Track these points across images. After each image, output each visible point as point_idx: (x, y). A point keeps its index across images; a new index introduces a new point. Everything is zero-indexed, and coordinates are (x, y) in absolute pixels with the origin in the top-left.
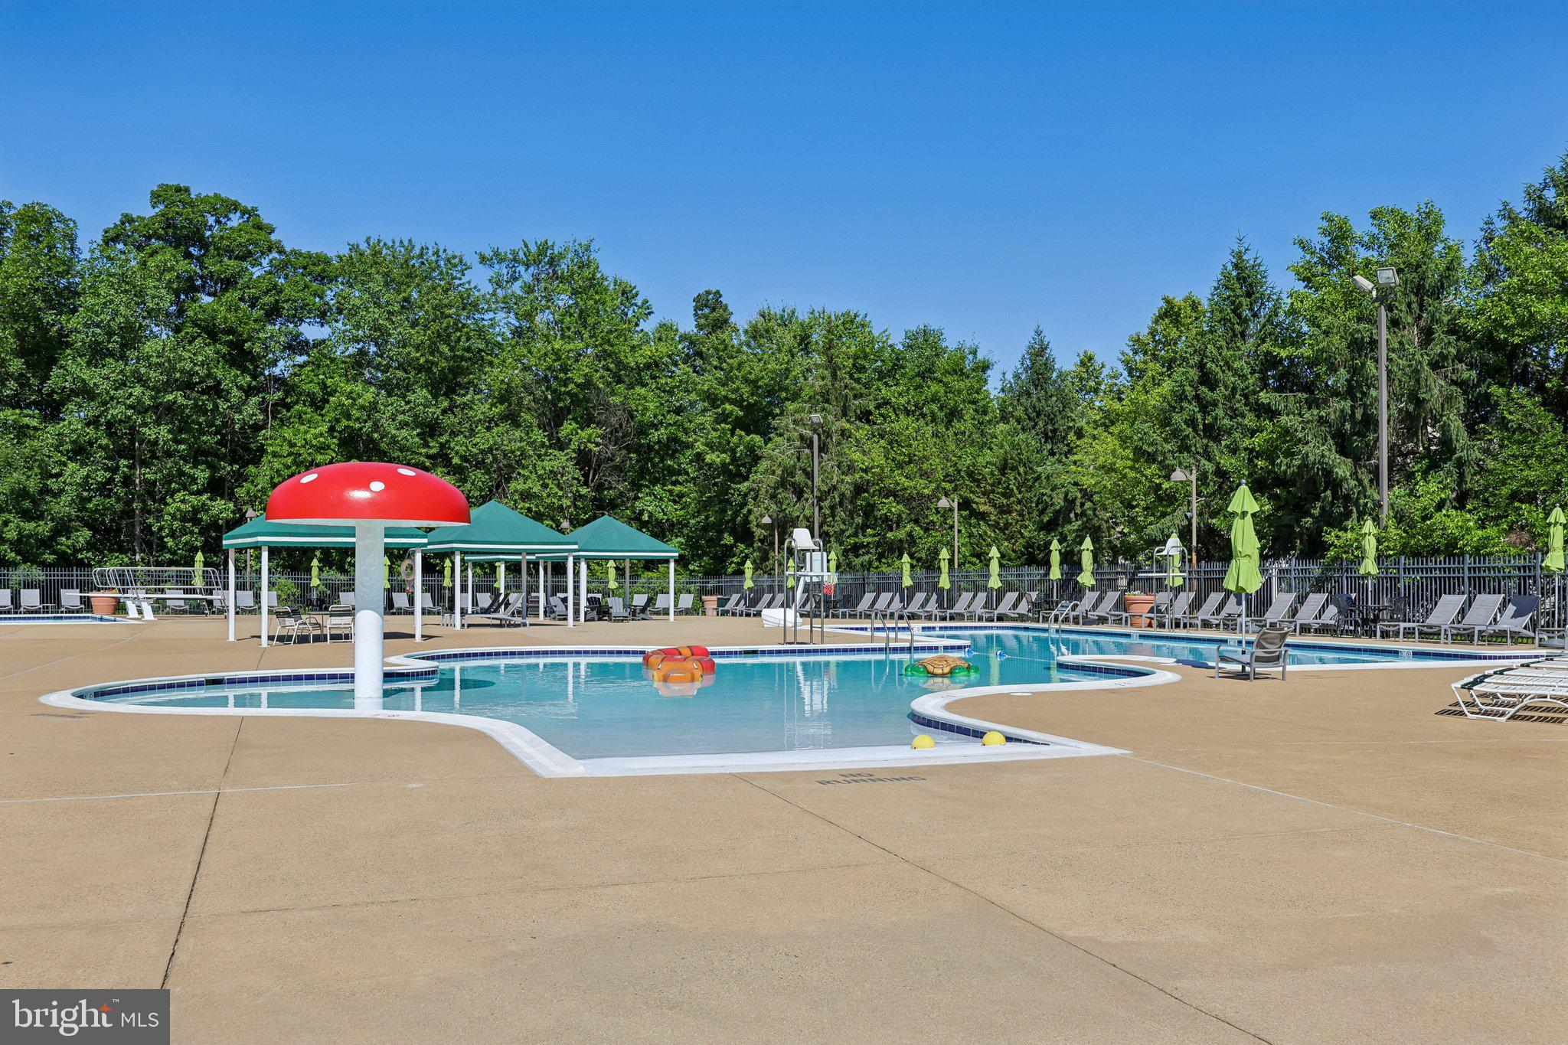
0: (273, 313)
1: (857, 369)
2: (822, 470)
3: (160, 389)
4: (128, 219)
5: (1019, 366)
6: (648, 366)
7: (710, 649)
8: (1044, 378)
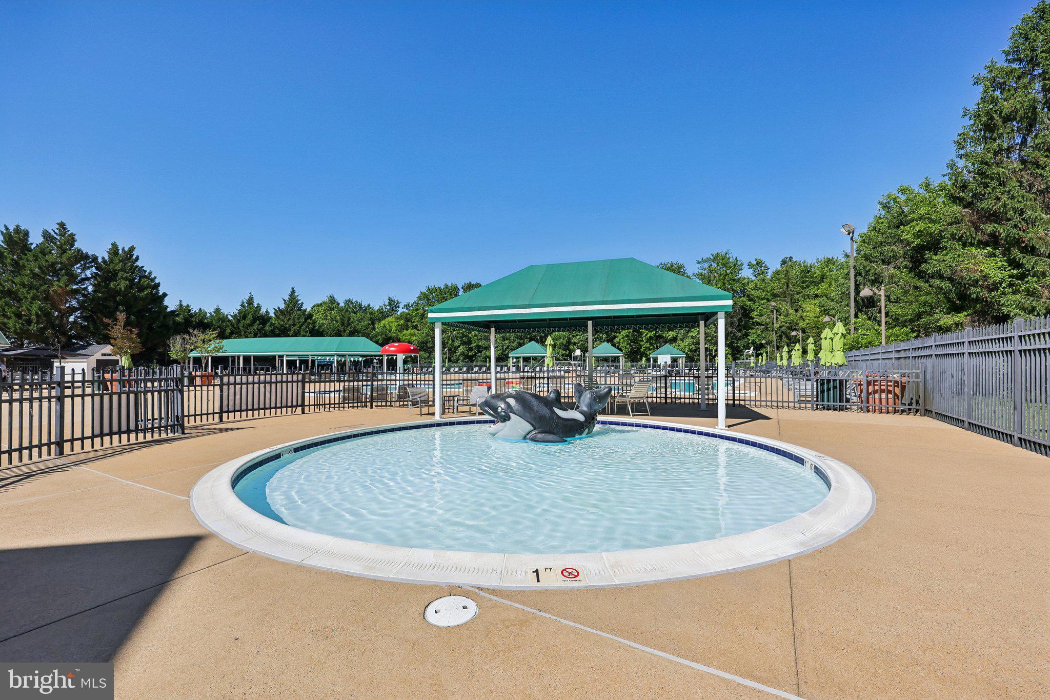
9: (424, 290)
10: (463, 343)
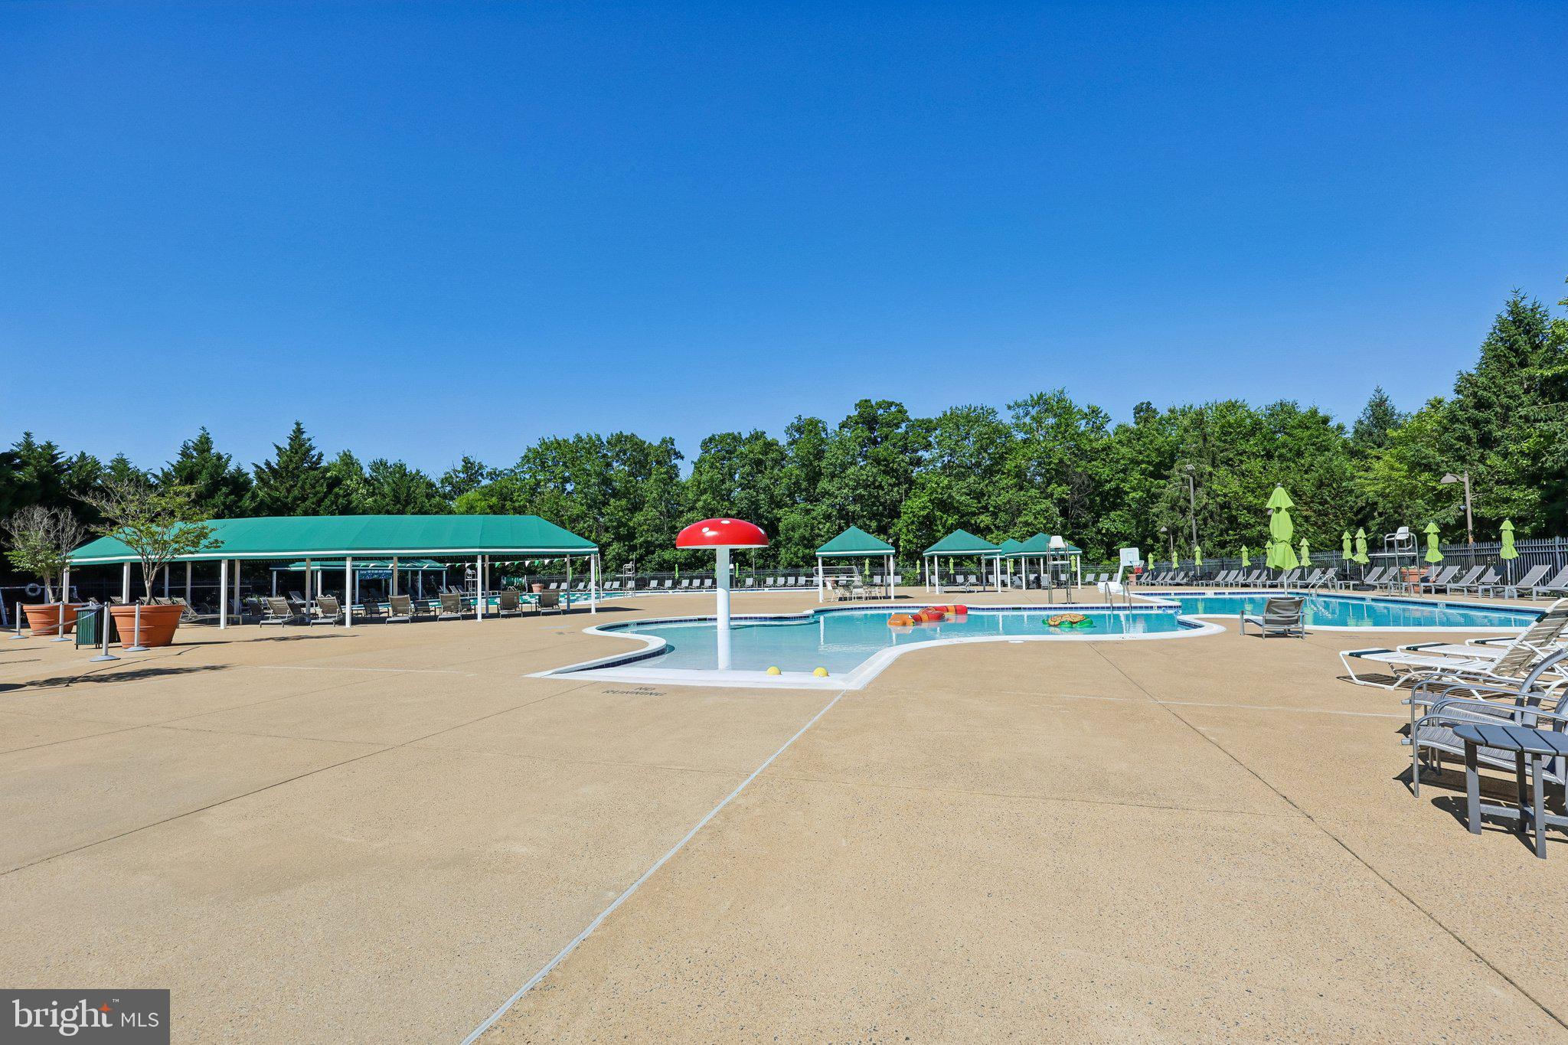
0: (905, 449)
1: (1224, 434)
2: (1196, 498)
3: (855, 489)
4: (849, 417)
5: (1361, 415)
6: (1104, 449)
7: (967, 606)
8: (1383, 421)
9: (535, 444)
10: (618, 538)
